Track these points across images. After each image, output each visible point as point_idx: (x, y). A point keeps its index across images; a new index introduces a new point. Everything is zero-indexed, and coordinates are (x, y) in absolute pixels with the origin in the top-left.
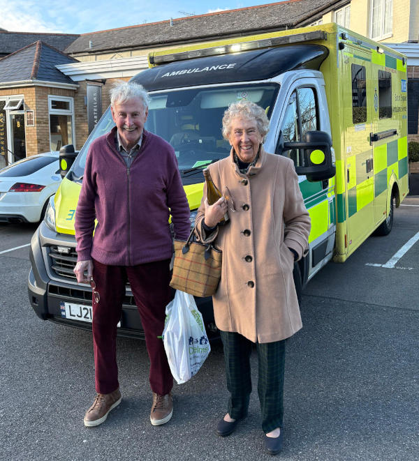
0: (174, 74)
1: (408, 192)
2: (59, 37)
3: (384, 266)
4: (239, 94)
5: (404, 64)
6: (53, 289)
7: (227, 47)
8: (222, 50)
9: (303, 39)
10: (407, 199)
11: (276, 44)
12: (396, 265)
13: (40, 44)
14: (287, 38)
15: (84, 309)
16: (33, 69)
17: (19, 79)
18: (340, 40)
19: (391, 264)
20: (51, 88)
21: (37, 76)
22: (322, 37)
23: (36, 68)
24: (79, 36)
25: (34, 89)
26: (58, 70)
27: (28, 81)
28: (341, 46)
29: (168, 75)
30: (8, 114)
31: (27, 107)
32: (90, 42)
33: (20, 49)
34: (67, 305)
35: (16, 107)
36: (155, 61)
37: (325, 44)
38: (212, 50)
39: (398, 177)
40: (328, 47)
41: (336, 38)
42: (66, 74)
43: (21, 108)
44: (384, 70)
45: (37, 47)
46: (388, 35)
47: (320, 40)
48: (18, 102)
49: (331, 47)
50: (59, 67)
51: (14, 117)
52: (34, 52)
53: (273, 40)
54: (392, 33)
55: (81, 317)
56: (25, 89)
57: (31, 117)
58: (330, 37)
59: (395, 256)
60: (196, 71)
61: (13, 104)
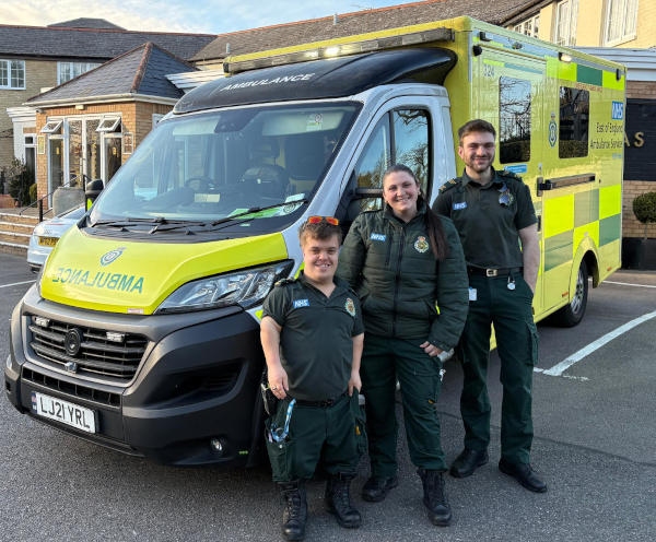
0: (236, 86)
1: (619, 265)
2: (190, 38)
3: (546, 372)
4: (311, 117)
5: (618, 78)
6: (27, 373)
7: (321, 50)
8: (314, 55)
9: (420, 40)
10: (617, 274)
11: (384, 47)
12: (565, 372)
13: (149, 47)
14: (400, 38)
15: (57, 404)
16: (135, 78)
17: (117, 92)
18: (475, 41)
19: (557, 370)
20: (157, 104)
21: (138, 88)
22: (447, 36)
23: (139, 78)
24: (216, 37)
25: (134, 105)
26: (169, 82)
27: (126, 94)
28: (477, 51)
29: (228, 88)
30: (103, 136)
31: (125, 128)
32: (228, 45)
33: (124, 53)
34: (38, 395)
35: (111, 129)
36: (230, 69)
37: (452, 48)
38: (301, 54)
39: (597, 243)
40: (456, 51)
41: (467, 39)
42: (179, 87)
43: (118, 130)
44: (573, 86)
45: (145, 51)
46: (630, 36)
47: (444, 41)
48: (114, 122)
49: (460, 52)
50: (170, 77)
51: (109, 141)
52: (140, 57)
53: (380, 42)
54: (635, 34)
55: (53, 414)
56: (123, 105)
57: (129, 141)
58: (459, 38)
59: (569, 359)
60: (263, 83)
61: (109, 124)
